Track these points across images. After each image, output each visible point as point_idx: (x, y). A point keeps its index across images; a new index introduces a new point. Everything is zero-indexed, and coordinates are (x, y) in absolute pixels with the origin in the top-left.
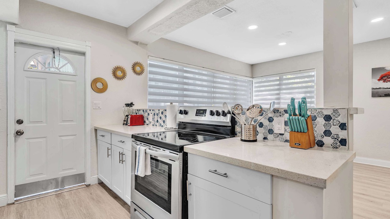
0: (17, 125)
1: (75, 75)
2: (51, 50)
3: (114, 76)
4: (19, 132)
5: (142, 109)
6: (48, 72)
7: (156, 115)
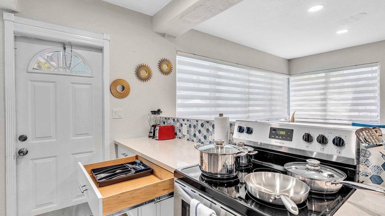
0: (19, 142)
1: (91, 76)
2: (61, 46)
3: (137, 77)
4: (21, 152)
5: (172, 118)
6: (57, 73)
7: (192, 126)
